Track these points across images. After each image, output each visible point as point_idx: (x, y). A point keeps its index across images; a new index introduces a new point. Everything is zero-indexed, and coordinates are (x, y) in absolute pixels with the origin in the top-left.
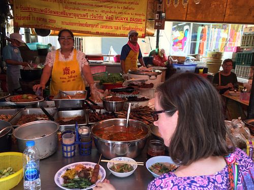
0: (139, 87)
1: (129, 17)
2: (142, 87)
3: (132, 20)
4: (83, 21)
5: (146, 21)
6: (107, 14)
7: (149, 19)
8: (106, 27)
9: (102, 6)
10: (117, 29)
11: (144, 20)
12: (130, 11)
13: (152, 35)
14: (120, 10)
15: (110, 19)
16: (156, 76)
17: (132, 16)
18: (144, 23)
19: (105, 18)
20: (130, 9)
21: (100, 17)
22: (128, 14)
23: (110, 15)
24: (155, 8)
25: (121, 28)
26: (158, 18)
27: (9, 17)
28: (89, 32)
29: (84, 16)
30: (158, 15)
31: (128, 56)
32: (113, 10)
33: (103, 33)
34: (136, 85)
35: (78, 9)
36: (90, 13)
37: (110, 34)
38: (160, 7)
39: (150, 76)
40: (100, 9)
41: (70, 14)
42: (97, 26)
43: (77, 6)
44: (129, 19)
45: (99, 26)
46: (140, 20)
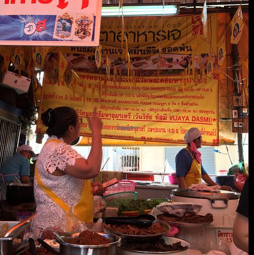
0: (179, 219)
1: (190, 115)
2: (186, 221)
3: (196, 119)
4: (124, 124)
5: (217, 120)
6: (157, 113)
7: (223, 119)
8: (157, 130)
9: (150, 103)
10: (173, 132)
11: (214, 120)
12: (192, 108)
13: (232, 143)
14: (176, 107)
15: (162, 119)
16: (226, 202)
17: (196, 115)
18: (215, 123)
19: (154, 118)
20: (191, 105)
21: (147, 116)
22: (189, 111)
23: (161, 114)
24: (231, 103)
25: (179, 132)
26: (237, 117)
27: (33, 123)
28: (130, 137)
29: (126, 116)
30: (236, 111)
31: (190, 171)
32: (165, 107)
33: (151, 139)
34: (172, 216)
35: (118, 108)
36: (133, 113)
37: (161, 139)
38: (237, 100)
39: (212, 201)
40: (148, 107)
41: (107, 115)
42: (142, 128)
43: (116, 105)
44: (190, 119)
45: (146, 129)
46: (207, 119)
